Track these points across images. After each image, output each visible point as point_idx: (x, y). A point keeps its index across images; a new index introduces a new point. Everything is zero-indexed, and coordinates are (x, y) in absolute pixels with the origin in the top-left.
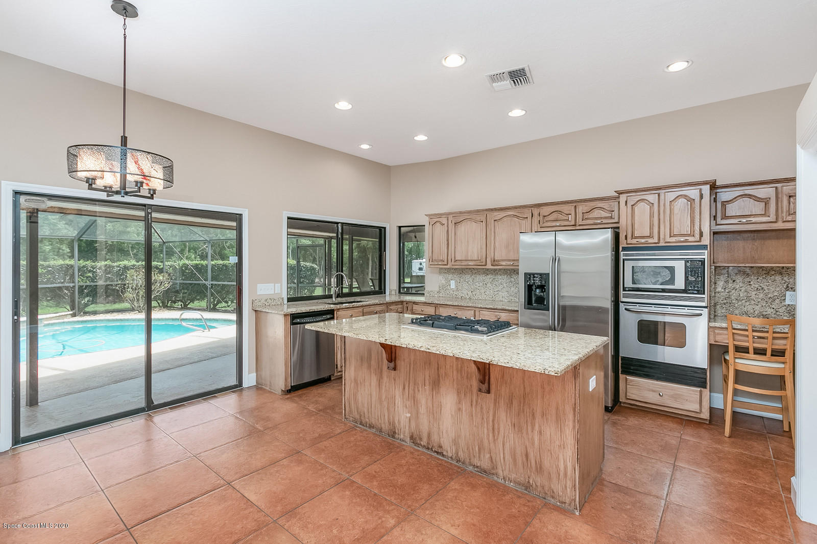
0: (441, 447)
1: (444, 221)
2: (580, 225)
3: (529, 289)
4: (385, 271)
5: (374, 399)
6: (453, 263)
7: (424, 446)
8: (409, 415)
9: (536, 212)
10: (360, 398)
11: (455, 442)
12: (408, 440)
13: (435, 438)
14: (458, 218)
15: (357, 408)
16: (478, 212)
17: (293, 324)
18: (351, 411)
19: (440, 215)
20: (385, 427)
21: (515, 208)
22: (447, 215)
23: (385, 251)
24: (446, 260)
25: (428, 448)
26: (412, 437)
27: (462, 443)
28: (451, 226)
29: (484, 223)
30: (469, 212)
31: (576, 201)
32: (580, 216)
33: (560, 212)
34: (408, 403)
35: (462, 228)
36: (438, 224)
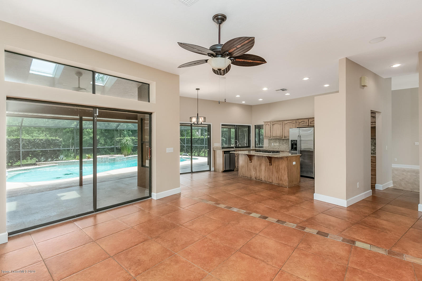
0: (262, 179)
1: (269, 124)
2: (310, 126)
3: (292, 145)
4: (250, 140)
5: (246, 170)
6: (272, 137)
7: (258, 179)
8: (254, 173)
9: (297, 121)
10: (243, 170)
11: (265, 177)
12: (254, 179)
13: (260, 177)
14: (274, 123)
15: (242, 173)
16: (280, 121)
17: (224, 154)
18: (241, 174)
19: (268, 122)
20: (249, 176)
21: (291, 120)
22: (270, 122)
23: (250, 133)
24: (270, 136)
25: (259, 180)
26: (255, 178)
27: (266, 178)
28: (272, 125)
29: (282, 125)
30: (277, 121)
31: (308, 118)
32: (310, 123)
33: (304, 122)
34: (254, 170)
35: (275, 126)
36: (267, 125)
